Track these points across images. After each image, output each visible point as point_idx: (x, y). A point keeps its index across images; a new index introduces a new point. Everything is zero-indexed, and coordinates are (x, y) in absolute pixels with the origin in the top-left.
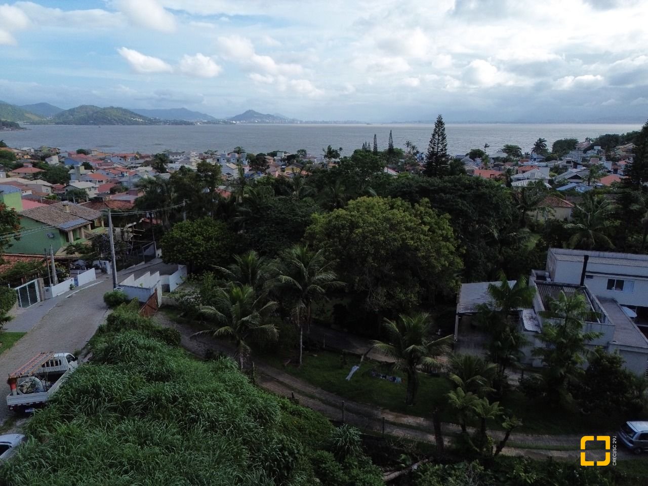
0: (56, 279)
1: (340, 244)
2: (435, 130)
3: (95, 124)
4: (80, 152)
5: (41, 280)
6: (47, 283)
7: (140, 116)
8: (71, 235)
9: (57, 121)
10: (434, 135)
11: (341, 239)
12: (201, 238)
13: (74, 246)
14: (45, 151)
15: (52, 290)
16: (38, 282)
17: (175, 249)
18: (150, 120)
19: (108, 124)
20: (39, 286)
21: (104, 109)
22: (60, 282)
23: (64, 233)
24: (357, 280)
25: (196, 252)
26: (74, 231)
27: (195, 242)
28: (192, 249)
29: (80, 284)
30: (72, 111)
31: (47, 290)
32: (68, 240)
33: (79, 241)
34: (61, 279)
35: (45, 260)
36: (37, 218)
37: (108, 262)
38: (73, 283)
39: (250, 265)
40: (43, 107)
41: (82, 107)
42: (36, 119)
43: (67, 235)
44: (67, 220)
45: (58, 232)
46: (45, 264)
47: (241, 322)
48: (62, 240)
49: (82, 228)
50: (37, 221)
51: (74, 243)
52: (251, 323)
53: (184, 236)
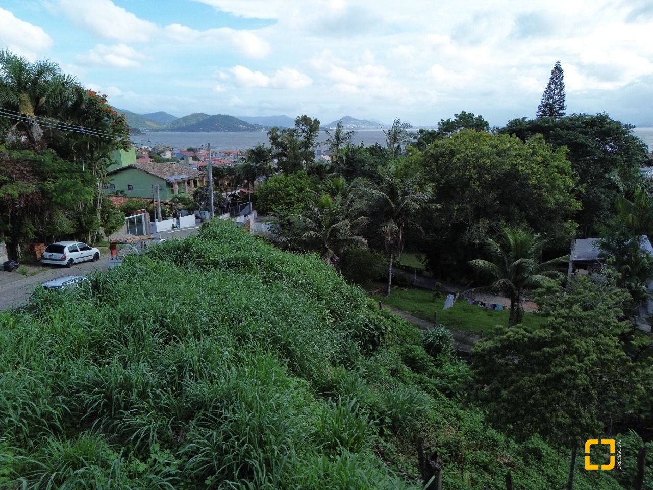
0: (160, 215)
1: (438, 172)
2: (552, 78)
3: (205, 131)
4: (190, 150)
5: (148, 215)
6: (152, 219)
7: (245, 123)
8: (176, 186)
9: (173, 127)
10: (549, 84)
11: (439, 168)
12: (294, 188)
13: (178, 198)
14: (161, 149)
15: (157, 225)
16: (145, 217)
17: (269, 198)
18: (252, 126)
19: (215, 130)
20: (145, 220)
21: (214, 116)
22: (163, 220)
23: (170, 185)
24: (455, 208)
25: (288, 201)
26: (179, 184)
27: (288, 192)
28: (286, 198)
29: (182, 226)
30: (185, 119)
31: (152, 225)
32: (173, 193)
33: (183, 195)
34: (165, 217)
35: (152, 202)
36: (148, 171)
37: (207, 212)
38: (175, 223)
39: (341, 188)
40: (160, 116)
42: (155, 126)
43: (172, 187)
44: (174, 174)
45: (165, 183)
46: (152, 205)
47: (329, 230)
48: (168, 192)
49: (186, 183)
50: (148, 173)
51: (178, 195)
52: (340, 233)
53: (277, 186)
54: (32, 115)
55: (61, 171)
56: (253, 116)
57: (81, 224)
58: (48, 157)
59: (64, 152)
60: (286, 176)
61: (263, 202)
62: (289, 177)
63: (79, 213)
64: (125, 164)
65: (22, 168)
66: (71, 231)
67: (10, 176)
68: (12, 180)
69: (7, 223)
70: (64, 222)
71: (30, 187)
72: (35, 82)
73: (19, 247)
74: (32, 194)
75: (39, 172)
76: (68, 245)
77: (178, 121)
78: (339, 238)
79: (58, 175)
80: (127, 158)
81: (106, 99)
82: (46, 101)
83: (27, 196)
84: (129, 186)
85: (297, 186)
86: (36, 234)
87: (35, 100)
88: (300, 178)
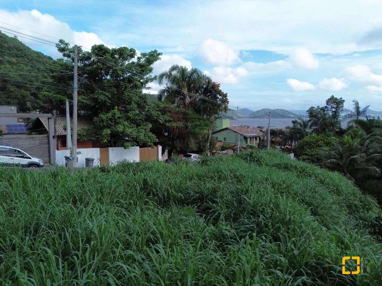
5: (232, 151)
7: (292, 114)
8: (249, 140)
9: (251, 116)
12: (323, 142)
13: (249, 146)
18: (298, 115)
19: (274, 118)
21: (274, 110)
23: (246, 138)
26: (251, 138)
27: (319, 145)
30: (258, 112)
32: (247, 143)
33: (252, 145)
41: (263, 110)
42: (241, 116)
43: (247, 140)
44: (248, 132)
45: (243, 137)
46: (235, 147)
47: (349, 159)
48: (244, 142)
49: (255, 138)
50: (235, 132)
51: (250, 145)
52: (357, 163)
53: (311, 140)
54: (187, 92)
55: (195, 119)
56: (298, 110)
57: (200, 147)
58: (190, 112)
59: (198, 111)
60: (318, 135)
61: (301, 150)
62: (320, 136)
63: (200, 141)
64: (224, 127)
65: (179, 116)
66: (195, 149)
67: (174, 119)
68: (174, 121)
69: (170, 141)
70: (193, 144)
71: (181, 124)
72: (190, 77)
73: (173, 154)
74: (182, 127)
75: (185, 118)
76: (193, 155)
77: (254, 113)
78: (356, 167)
79: (193, 120)
80: (226, 123)
81: (220, 85)
82: (193, 86)
83: (179, 128)
84: (224, 138)
85: (325, 141)
86: (181, 148)
87: (189, 85)
88: (328, 136)
